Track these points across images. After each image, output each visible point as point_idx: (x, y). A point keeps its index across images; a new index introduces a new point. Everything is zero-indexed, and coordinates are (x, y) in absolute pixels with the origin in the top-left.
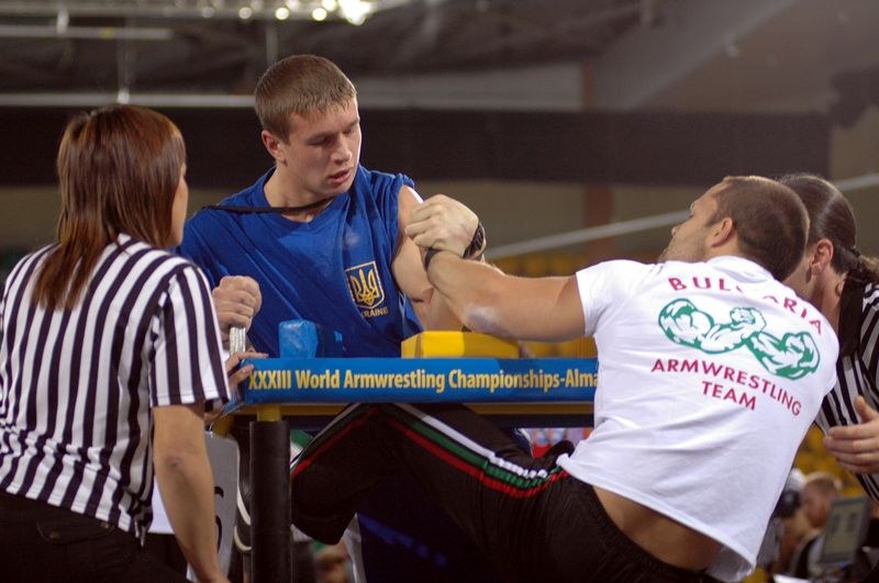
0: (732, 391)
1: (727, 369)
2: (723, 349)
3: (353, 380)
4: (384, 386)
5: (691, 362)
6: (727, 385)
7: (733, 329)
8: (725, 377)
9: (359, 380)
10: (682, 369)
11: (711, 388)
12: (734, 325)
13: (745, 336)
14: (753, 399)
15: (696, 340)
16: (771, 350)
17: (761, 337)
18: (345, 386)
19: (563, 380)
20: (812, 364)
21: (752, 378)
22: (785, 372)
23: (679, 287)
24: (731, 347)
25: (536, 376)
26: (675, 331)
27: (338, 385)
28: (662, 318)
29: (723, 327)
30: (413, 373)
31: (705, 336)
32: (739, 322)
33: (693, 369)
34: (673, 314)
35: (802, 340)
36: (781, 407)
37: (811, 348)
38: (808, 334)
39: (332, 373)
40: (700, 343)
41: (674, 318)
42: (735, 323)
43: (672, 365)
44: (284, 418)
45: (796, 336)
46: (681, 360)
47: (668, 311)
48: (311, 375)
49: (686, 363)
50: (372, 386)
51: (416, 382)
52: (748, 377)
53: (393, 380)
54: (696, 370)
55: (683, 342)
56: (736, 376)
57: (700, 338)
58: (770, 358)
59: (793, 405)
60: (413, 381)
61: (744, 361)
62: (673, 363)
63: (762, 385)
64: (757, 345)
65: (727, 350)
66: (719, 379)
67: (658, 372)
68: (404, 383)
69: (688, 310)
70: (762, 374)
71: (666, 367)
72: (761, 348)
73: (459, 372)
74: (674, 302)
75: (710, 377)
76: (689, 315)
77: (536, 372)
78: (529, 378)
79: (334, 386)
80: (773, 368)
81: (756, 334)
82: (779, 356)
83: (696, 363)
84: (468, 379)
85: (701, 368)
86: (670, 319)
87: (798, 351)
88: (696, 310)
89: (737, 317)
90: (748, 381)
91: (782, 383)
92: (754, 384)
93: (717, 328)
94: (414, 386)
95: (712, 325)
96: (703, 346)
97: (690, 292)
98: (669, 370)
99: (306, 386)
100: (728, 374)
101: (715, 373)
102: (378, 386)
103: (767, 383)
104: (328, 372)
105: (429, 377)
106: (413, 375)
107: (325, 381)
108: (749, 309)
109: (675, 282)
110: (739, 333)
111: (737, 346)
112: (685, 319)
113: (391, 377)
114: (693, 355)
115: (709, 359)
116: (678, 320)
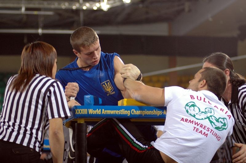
0: (201, 131)
1: (201, 124)
2: (201, 119)
3: (104, 112)
4: (113, 114)
6: (200, 129)
8: (200, 127)
9: (106, 112)
10: (189, 122)
11: (196, 129)
12: (205, 113)
13: (208, 116)
14: (207, 134)
15: (194, 115)
16: (215, 121)
17: (212, 117)
18: (102, 114)
19: (163, 112)
23: (193, 98)
24: (204, 118)
25: (155, 111)
26: (189, 111)
27: (100, 113)
28: (186, 106)
29: (202, 112)
30: (121, 110)
31: (197, 114)
32: (207, 112)
33: (192, 123)
34: (189, 106)
35: (224, 120)
37: (226, 122)
38: (226, 119)
39: (99, 110)
43: (186, 120)
44: (85, 122)
45: (222, 119)
46: (189, 120)
47: (188, 104)
48: (93, 110)
50: (110, 114)
51: (122, 113)
53: (116, 112)
55: (190, 114)
56: (203, 127)
57: (196, 114)
58: (214, 123)
59: (218, 138)
61: (206, 123)
63: (210, 130)
65: (202, 119)
66: (198, 127)
67: (182, 121)
68: (119, 113)
69: (194, 106)
70: (211, 127)
72: (212, 120)
73: (134, 110)
74: (190, 102)
75: (196, 126)
76: (194, 107)
77: (156, 110)
78: (153, 112)
80: (214, 126)
81: (211, 116)
82: (216, 123)
83: (193, 121)
84: (136, 112)
85: (194, 123)
87: (222, 123)
88: (196, 106)
89: (207, 110)
90: (207, 129)
92: (208, 130)
94: (121, 114)
95: (200, 111)
96: (196, 117)
97: (195, 100)
98: (185, 122)
99: (91, 114)
100: (201, 126)
101: (198, 125)
103: (212, 130)
104: (97, 109)
105: (125, 111)
106: (121, 111)
107: (97, 112)
108: (210, 108)
109: (192, 96)
111: (205, 118)
112: (192, 108)
114: (192, 119)
115: (197, 121)
116: (190, 108)
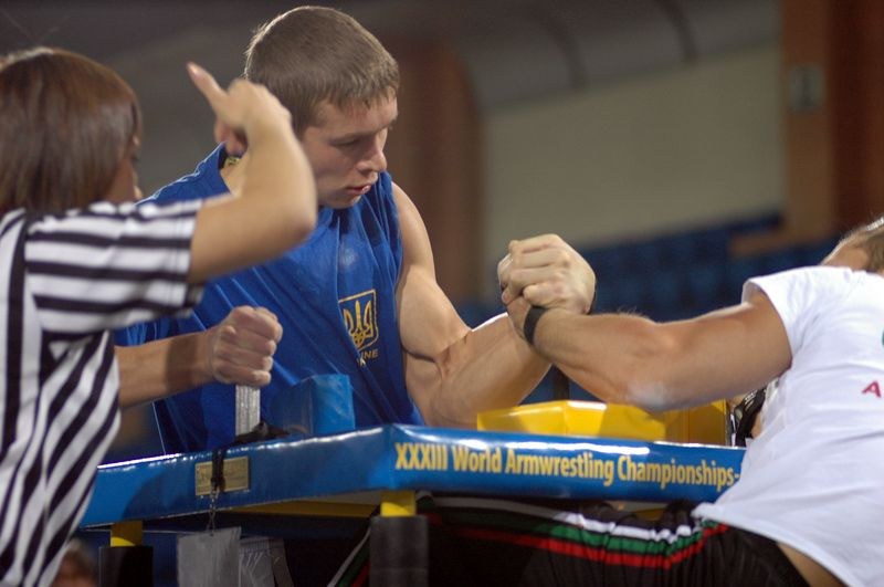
3: (514, 462)
4: (550, 473)
9: (523, 464)
18: (507, 471)
25: (709, 469)
27: (499, 470)
48: (469, 454)
50: (537, 472)
51: (583, 469)
53: (559, 465)
60: (580, 466)
68: (570, 470)
77: (709, 465)
78: (701, 472)
79: (495, 470)
84: (638, 469)
94: (581, 475)
99: (464, 468)
102: (543, 473)
105: (596, 463)
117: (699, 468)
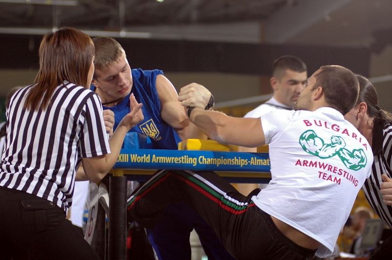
0: (331, 176)
1: (329, 166)
2: (328, 156)
3: (155, 159)
4: (170, 162)
5: (314, 162)
6: (329, 173)
7: (332, 147)
8: (328, 170)
9: (159, 160)
10: (309, 166)
11: (322, 175)
12: (332, 145)
13: (337, 150)
14: (340, 180)
15: (316, 152)
16: (348, 157)
17: (344, 151)
18: (152, 162)
19: (249, 162)
20: (364, 164)
21: (340, 170)
22: (353, 167)
23: (309, 124)
24: (331, 155)
25: (237, 160)
26: (307, 146)
27: (149, 161)
28: (301, 140)
29: (328, 145)
30: (183, 157)
31: (320, 150)
32: (335, 143)
33: (315, 165)
34: (306, 138)
35: (360, 153)
36: (350, 183)
37: (364, 156)
38: (362, 150)
39: (147, 156)
40: (318, 153)
41: (307, 140)
42: (333, 144)
43: (305, 163)
44: (125, 175)
45: (358, 151)
46: (309, 161)
47: (304, 136)
48: (137, 157)
49: (311, 162)
50: (165, 162)
52: (338, 169)
53: (174, 160)
54: (316, 167)
55: (310, 152)
56: (333, 169)
57: (318, 151)
58: (347, 160)
59: (355, 182)
60: (183, 160)
61: (336, 162)
62: (306, 162)
63: (343, 173)
64: (342, 155)
65: (330, 157)
66: (326, 171)
67: (298, 165)
68: (179, 161)
69: (313, 136)
70: (344, 168)
71: (302, 164)
72: (344, 156)
73: (203, 157)
74: (306, 132)
75: (322, 170)
76: (314, 139)
77: (237, 158)
79: (147, 162)
80: (348, 165)
81: (341, 149)
82: (351, 160)
83: (316, 163)
84: (207, 160)
85: (318, 165)
86: (304, 141)
87: (359, 157)
88: (316, 136)
89: (334, 141)
90: (338, 172)
91: (351, 172)
92: (340, 173)
93: (326, 145)
94: (183, 163)
95: (324, 145)
96: (319, 155)
97: (313, 127)
98: (304, 165)
99: (135, 161)
100: (330, 169)
101: (324, 168)
102: (167, 162)
103: (346, 172)
104: (145, 155)
105: (190, 159)
107: (143, 159)
108: (338, 137)
109: (307, 122)
110: (335, 148)
111: (334, 155)
112: (311, 141)
113: (173, 158)
114: (315, 159)
115: (322, 161)
116: (308, 141)
117: (233, 160)
